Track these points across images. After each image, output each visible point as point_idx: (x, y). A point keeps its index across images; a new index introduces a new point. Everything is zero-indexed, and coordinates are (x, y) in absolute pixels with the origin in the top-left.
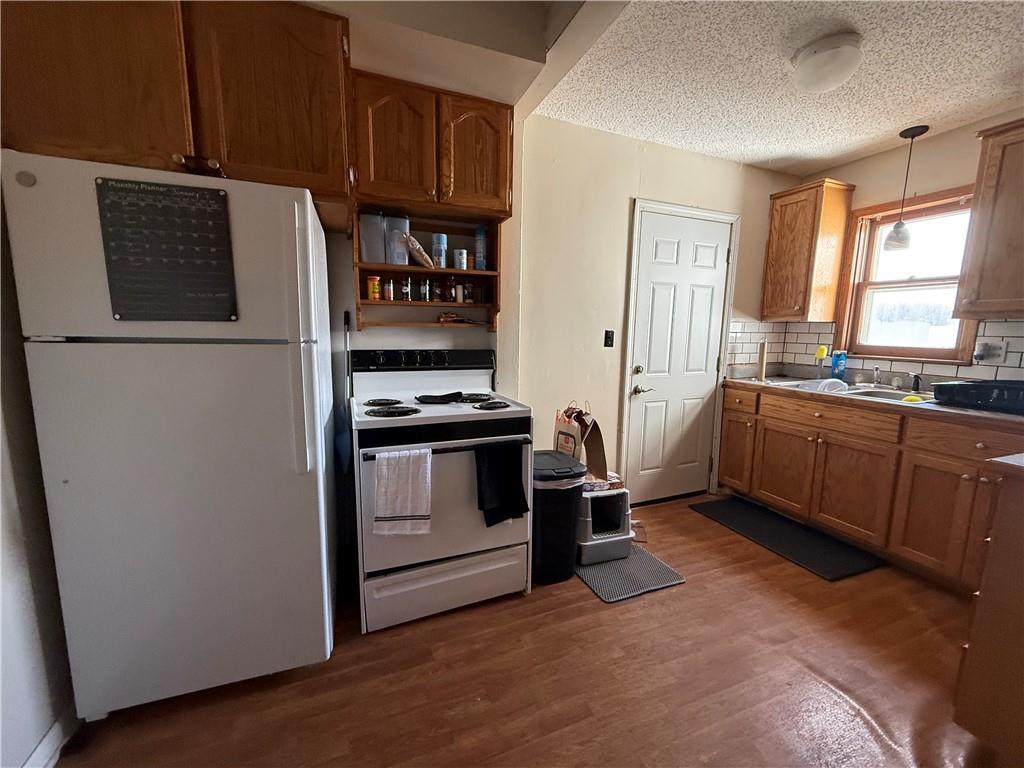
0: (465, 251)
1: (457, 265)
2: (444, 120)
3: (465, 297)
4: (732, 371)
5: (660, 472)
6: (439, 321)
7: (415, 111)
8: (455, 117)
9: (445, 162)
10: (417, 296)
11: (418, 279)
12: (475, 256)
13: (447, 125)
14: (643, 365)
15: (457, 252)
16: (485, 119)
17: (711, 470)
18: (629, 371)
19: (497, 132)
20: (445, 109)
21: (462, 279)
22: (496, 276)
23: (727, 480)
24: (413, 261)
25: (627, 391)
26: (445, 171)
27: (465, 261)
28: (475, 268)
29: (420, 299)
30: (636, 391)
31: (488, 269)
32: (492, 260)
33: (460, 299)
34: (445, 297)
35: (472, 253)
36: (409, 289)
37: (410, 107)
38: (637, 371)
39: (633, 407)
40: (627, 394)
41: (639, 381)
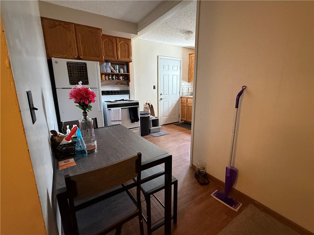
0: (122, 69)
1: (121, 72)
2: (117, 43)
3: (123, 79)
4: (183, 94)
5: (168, 118)
6: (117, 84)
7: (112, 42)
8: (120, 42)
9: (118, 51)
10: (113, 79)
11: (112, 75)
12: (124, 70)
13: (118, 44)
14: (163, 93)
15: (120, 69)
16: (125, 42)
17: (179, 117)
18: (159, 95)
19: (128, 45)
20: (118, 41)
21: (122, 75)
22: (129, 74)
23: (183, 119)
24: (112, 71)
25: (159, 99)
26: (118, 53)
27: (122, 71)
28: (124, 73)
29: (113, 80)
30: (161, 99)
31: (127, 73)
32: (128, 71)
33: (122, 79)
34: (118, 79)
35: (124, 69)
36: (111, 77)
37: (111, 41)
38: (161, 94)
39: (161, 103)
40: (159, 100)
41: (162, 97)
